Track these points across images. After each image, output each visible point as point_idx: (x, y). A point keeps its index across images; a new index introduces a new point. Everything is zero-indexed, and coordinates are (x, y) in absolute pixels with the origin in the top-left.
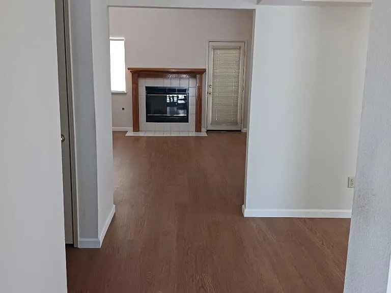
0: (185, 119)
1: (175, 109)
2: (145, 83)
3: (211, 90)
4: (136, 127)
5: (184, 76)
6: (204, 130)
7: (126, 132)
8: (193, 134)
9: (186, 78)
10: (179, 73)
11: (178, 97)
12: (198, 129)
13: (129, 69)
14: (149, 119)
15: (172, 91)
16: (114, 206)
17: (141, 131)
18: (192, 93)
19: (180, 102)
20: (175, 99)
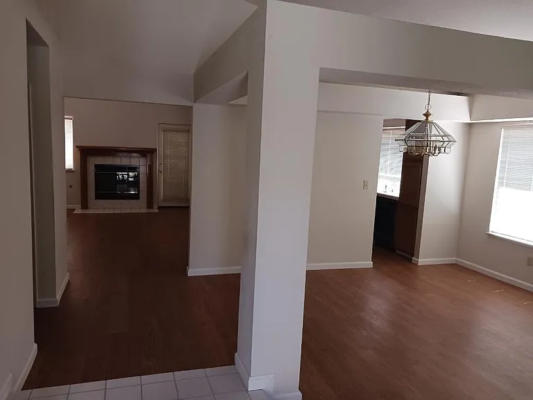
0: (136, 197)
1: (126, 186)
2: (94, 161)
3: (162, 169)
4: (85, 205)
5: (135, 155)
6: (156, 206)
7: (74, 210)
8: (144, 211)
9: (136, 157)
10: (129, 151)
11: (128, 175)
12: (150, 205)
13: (77, 147)
14: (98, 197)
15: (123, 169)
16: (68, 274)
17: (91, 208)
18: (143, 170)
19: (130, 179)
20: (126, 177)
